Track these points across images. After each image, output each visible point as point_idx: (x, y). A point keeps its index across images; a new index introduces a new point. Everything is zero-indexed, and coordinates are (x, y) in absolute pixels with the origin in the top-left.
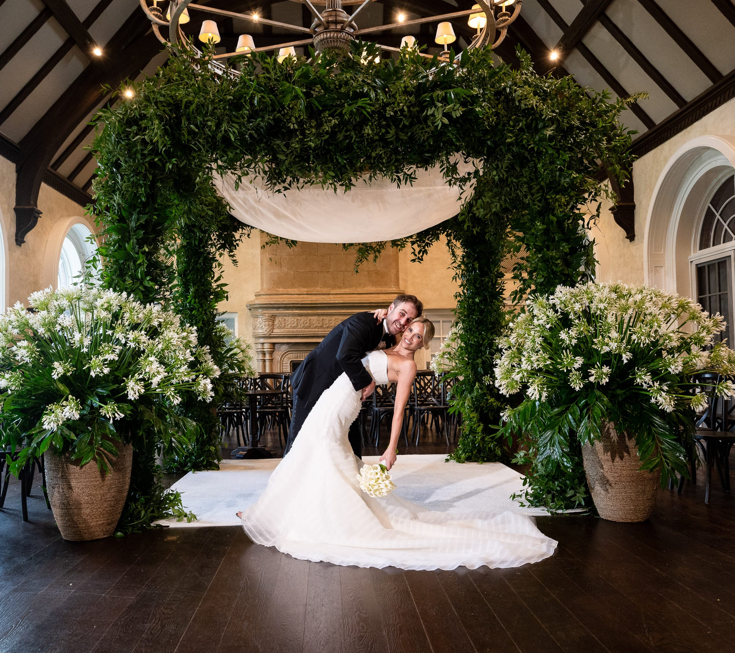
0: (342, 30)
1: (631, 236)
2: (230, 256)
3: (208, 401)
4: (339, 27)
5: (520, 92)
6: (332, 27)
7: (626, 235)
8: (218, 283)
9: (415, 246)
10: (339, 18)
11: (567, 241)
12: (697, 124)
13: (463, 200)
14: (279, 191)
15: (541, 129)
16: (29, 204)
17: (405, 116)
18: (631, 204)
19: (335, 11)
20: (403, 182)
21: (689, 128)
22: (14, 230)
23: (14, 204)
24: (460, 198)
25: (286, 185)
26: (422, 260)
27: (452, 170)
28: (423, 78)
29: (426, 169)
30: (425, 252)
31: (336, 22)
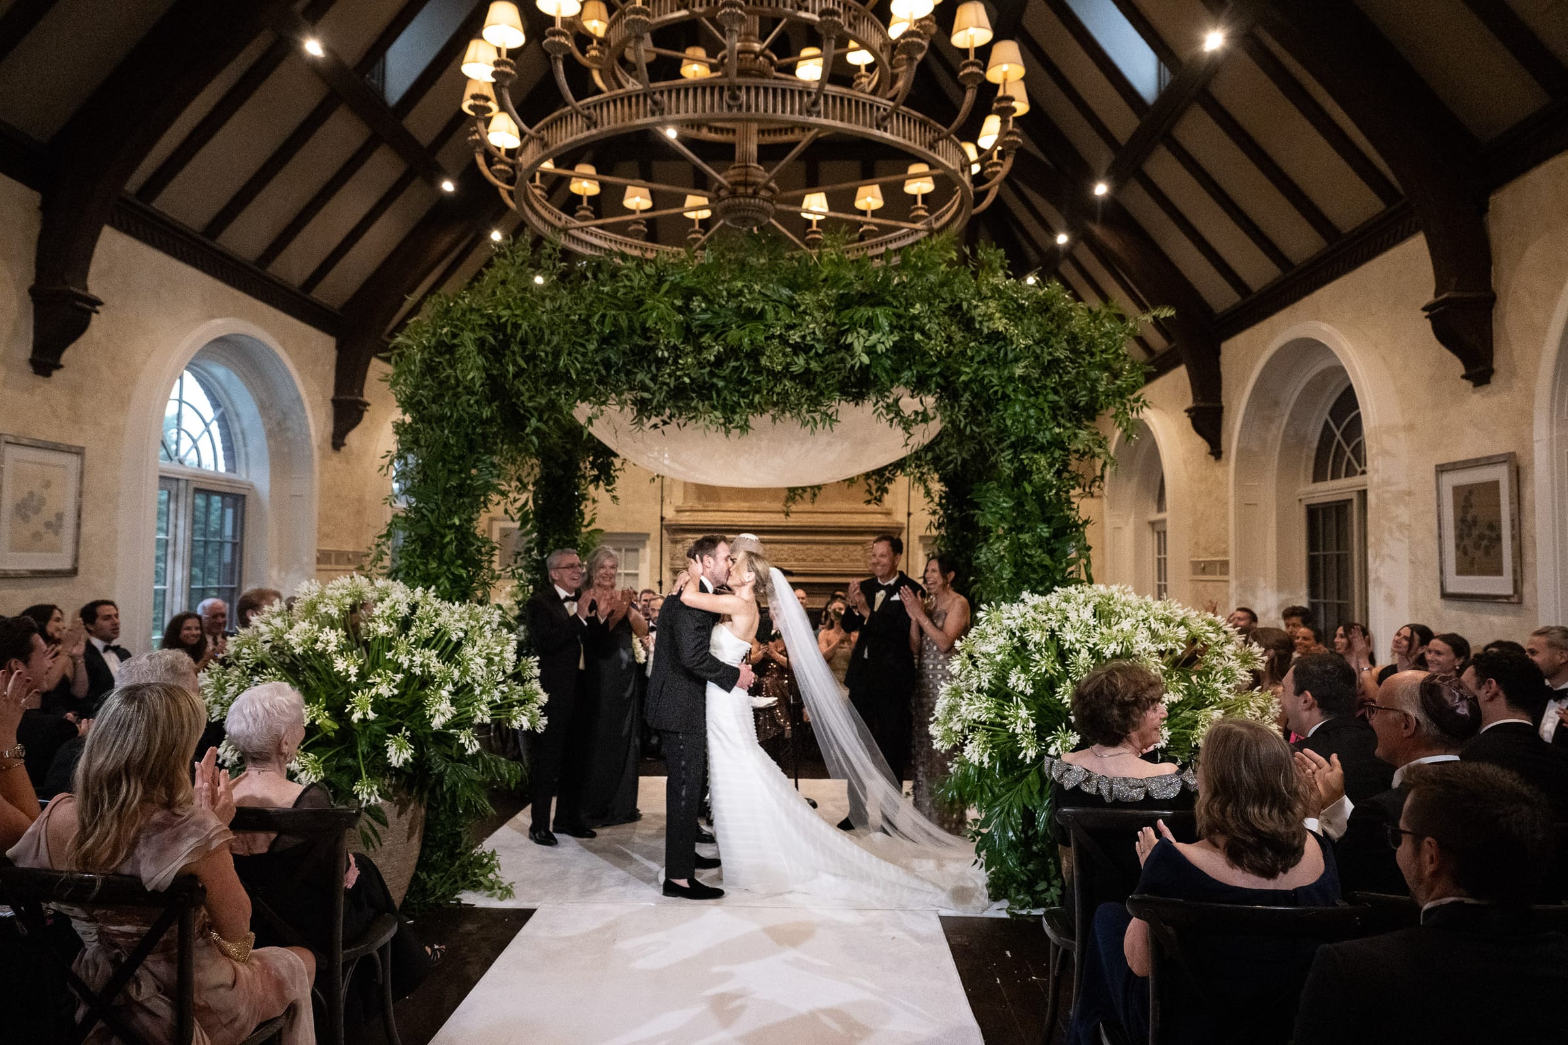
0: (755, 194)
1: (1216, 451)
2: (607, 491)
3: (539, 731)
4: (750, 191)
5: (982, 309)
6: (741, 190)
7: (1209, 449)
8: (589, 529)
9: (871, 482)
10: (751, 179)
11: (1048, 521)
12: (1307, 300)
13: (909, 448)
14: (655, 426)
15: (1011, 362)
16: (353, 394)
17: (818, 341)
18: (1216, 405)
19: (746, 167)
20: (820, 426)
21: (1296, 305)
22: (330, 428)
23: (331, 393)
24: (907, 445)
25: (665, 418)
26: (880, 500)
27: (894, 409)
28: (845, 286)
29: (857, 404)
30: (886, 491)
31: (746, 184)
